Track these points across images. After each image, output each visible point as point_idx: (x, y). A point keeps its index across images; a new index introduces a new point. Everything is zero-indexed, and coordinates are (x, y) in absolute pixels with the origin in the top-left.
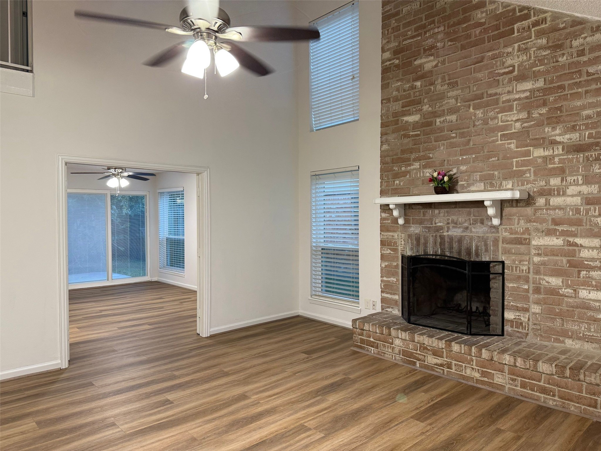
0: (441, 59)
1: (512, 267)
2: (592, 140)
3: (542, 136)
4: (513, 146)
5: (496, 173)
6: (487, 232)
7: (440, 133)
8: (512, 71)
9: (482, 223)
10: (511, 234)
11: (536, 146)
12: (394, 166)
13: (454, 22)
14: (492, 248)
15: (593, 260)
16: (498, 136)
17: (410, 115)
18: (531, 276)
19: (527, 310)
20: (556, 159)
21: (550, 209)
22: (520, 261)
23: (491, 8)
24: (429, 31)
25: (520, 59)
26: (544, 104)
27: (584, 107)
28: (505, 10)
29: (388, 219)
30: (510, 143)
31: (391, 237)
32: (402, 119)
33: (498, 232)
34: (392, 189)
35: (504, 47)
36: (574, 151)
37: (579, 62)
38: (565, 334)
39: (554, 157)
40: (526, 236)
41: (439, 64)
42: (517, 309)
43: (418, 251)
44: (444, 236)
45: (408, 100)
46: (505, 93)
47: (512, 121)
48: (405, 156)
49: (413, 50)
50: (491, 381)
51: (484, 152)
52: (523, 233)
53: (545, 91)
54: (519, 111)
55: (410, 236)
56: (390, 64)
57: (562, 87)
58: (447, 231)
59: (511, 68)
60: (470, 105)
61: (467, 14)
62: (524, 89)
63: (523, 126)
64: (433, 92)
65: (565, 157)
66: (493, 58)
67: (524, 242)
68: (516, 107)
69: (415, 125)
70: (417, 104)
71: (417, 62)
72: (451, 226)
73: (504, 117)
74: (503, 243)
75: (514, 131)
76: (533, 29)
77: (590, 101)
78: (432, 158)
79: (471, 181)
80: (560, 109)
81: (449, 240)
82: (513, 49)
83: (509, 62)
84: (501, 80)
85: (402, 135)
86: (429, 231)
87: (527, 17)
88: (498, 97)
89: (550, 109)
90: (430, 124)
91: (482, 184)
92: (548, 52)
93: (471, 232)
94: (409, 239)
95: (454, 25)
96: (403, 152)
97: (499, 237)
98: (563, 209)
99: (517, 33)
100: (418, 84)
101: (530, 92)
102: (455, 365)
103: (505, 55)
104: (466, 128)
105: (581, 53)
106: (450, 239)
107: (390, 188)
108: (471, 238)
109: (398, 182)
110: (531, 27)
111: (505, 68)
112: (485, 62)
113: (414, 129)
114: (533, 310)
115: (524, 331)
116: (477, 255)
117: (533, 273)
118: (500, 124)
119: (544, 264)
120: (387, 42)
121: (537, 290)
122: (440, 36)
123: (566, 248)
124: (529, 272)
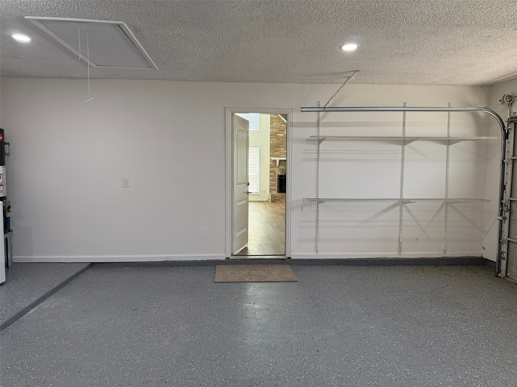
12: (275, 148)
29: (273, 164)
31: (274, 170)
32: (278, 134)
45: (280, 129)
48: (279, 146)
85: (278, 139)
94: (280, 170)
96: (278, 144)
100: (283, 125)
107: (273, 155)
109: (276, 153)
113: (281, 138)
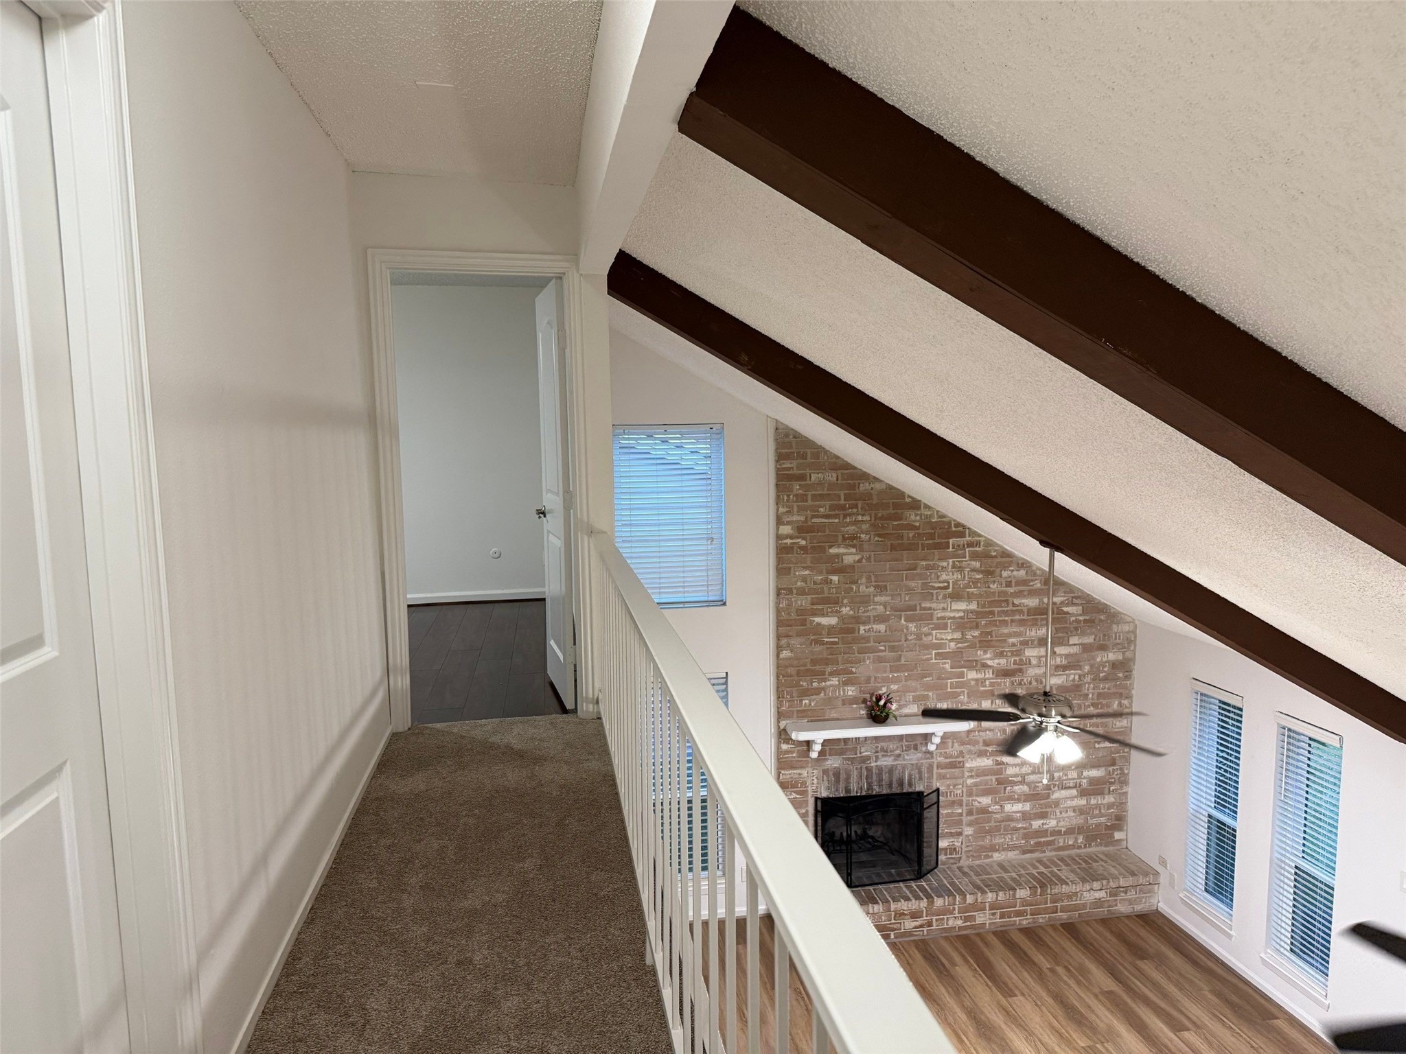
0: (866, 554)
1: (947, 793)
2: (1016, 666)
3: (975, 659)
4: (947, 666)
5: (930, 694)
6: (922, 759)
7: (865, 643)
8: (947, 587)
9: (916, 749)
10: (946, 758)
11: (971, 668)
12: (801, 680)
13: (883, 515)
14: (926, 775)
15: (1016, 776)
16: (932, 654)
17: (823, 615)
18: (964, 799)
19: (960, 834)
20: (987, 683)
21: (983, 731)
22: (954, 786)
23: (926, 513)
24: (850, 515)
25: (955, 576)
26: (977, 627)
27: (1010, 635)
28: (939, 520)
29: (792, 752)
30: (945, 663)
31: (797, 776)
32: (812, 619)
33: (932, 757)
34: (798, 711)
35: (939, 559)
36: (1003, 675)
37: (1006, 593)
38: (993, 849)
39: (985, 680)
40: (961, 759)
41: (864, 560)
42: (951, 835)
43: (837, 790)
44: (872, 767)
45: (820, 596)
46: (939, 610)
47: (946, 639)
48: (818, 667)
49: (827, 532)
50: (974, 923)
51: (917, 671)
52: (957, 757)
53: (978, 614)
54: (954, 631)
55: (825, 772)
56: (791, 543)
57: (992, 613)
58: (876, 762)
59: (946, 584)
60: (901, 616)
61: (899, 511)
62: (958, 608)
63: (957, 646)
64: (855, 592)
65: (994, 681)
66: (927, 568)
67: (958, 765)
68: (951, 626)
69: (831, 630)
70: (834, 604)
71: (833, 551)
72: (880, 754)
73: (938, 634)
74: (938, 769)
75: (948, 650)
76: (967, 550)
77: (1015, 630)
78: (855, 673)
79: (902, 703)
80: (990, 633)
81: (877, 772)
82: (948, 564)
83: (944, 577)
84: (935, 594)
85: (813, 640)
86: (852, 763)
87: (962, 535)
88: (932, 611)
89: (982, 633)
90: (851, 631)
91: (916, 706)
92: (980, 576)
93: (904, 760)
94: (824, 776)
95: (882, 518)
96: (814, 662)
97: (933, 762)
98: (993, 730)
99: (952, 548)
100: (835, 578)
101: (964, 612)
102: (937, 920)
103: (940, 568)
104: (897, 642)
105: (1009, 584)
106: (879, 770)
107: (795, 709)
108: (904, 767)
109: (807, 701)
110: (966, 546)
111: (940, 582)
112: (918, 571)
113: (829, 634)
114: (966, 833)
115: (958, 856)
116: (910, 785)
117: (967, 795)
118: (934, 641)
119: (976, 785)
120: (787, 512)
121: (970, 813)
122: (864, 527)
123: (995, 767)
124: (962, 796)
